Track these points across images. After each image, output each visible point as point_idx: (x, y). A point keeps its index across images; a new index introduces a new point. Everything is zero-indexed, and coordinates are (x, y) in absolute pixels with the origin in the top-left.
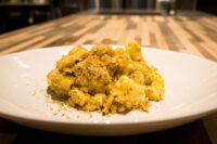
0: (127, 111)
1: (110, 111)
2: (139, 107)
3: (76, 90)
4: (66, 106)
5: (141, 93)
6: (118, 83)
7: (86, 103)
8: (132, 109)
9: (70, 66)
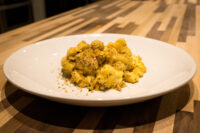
0: (106, 89)
1: (94, 88)
2: (116, 87)
3: (75, 72)
4: (69, 82)
5: (118, 78)
6: (102, 70)
7: (80, 81)
8: (110, 88)
9: (73, 55)
